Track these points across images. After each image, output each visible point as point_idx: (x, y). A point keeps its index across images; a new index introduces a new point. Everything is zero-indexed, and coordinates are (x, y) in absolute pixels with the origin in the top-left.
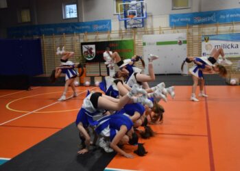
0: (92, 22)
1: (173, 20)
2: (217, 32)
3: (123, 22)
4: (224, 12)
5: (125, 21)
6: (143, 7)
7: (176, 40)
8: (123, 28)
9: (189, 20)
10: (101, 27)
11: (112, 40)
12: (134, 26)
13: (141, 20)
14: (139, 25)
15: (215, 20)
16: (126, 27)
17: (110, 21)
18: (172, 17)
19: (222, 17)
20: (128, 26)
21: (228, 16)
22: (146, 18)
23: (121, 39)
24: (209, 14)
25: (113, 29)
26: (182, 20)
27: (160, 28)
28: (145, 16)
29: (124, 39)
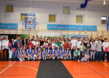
0: (7, 24)
1: (49, 27)
2: (68, 34)
3: (24, 25)
4: (70, 26)
5: (26, 25)
6: (35, 19)
7: (54, 36)
8: (24, 28)
9: (56, 27)
10: (12, 27)
12: (30, 28)
13: (34, 25)
14: (32, 28)
15: (67, 29)
17: (17, 24)
18: (48, 25)
19: (70, 28)
20: (27, 28)
21: (72, 28)
23: (22, 34)
24: (64, 26)
25: (18, 29)
26: (53, 27)
27: (43, 30)
28: (36, 24)
29: (24, 34)
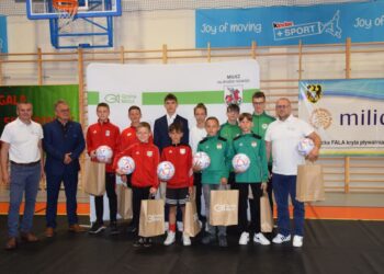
1: (207, 28)
3: (45, 26)
5: (54, 22)
8: (48, 47)
9: (258, 28)
11: (9, 83)
12: (83, 41)
13: (103, 21)
14: (97, 41)
16: (55, 42)
18: (204, 17)
19: (360, 23)
20: (63, 42)
22: (119, 13)
23: (36, 83)
24: (319, 13)
25: (11, 50)
26: (234, 28)
28: (114, 9)
29: (48, 83)
